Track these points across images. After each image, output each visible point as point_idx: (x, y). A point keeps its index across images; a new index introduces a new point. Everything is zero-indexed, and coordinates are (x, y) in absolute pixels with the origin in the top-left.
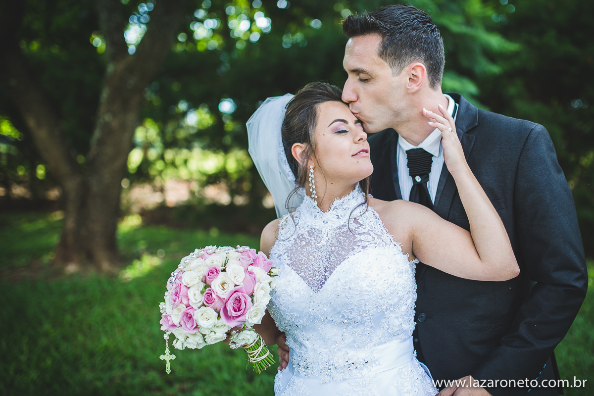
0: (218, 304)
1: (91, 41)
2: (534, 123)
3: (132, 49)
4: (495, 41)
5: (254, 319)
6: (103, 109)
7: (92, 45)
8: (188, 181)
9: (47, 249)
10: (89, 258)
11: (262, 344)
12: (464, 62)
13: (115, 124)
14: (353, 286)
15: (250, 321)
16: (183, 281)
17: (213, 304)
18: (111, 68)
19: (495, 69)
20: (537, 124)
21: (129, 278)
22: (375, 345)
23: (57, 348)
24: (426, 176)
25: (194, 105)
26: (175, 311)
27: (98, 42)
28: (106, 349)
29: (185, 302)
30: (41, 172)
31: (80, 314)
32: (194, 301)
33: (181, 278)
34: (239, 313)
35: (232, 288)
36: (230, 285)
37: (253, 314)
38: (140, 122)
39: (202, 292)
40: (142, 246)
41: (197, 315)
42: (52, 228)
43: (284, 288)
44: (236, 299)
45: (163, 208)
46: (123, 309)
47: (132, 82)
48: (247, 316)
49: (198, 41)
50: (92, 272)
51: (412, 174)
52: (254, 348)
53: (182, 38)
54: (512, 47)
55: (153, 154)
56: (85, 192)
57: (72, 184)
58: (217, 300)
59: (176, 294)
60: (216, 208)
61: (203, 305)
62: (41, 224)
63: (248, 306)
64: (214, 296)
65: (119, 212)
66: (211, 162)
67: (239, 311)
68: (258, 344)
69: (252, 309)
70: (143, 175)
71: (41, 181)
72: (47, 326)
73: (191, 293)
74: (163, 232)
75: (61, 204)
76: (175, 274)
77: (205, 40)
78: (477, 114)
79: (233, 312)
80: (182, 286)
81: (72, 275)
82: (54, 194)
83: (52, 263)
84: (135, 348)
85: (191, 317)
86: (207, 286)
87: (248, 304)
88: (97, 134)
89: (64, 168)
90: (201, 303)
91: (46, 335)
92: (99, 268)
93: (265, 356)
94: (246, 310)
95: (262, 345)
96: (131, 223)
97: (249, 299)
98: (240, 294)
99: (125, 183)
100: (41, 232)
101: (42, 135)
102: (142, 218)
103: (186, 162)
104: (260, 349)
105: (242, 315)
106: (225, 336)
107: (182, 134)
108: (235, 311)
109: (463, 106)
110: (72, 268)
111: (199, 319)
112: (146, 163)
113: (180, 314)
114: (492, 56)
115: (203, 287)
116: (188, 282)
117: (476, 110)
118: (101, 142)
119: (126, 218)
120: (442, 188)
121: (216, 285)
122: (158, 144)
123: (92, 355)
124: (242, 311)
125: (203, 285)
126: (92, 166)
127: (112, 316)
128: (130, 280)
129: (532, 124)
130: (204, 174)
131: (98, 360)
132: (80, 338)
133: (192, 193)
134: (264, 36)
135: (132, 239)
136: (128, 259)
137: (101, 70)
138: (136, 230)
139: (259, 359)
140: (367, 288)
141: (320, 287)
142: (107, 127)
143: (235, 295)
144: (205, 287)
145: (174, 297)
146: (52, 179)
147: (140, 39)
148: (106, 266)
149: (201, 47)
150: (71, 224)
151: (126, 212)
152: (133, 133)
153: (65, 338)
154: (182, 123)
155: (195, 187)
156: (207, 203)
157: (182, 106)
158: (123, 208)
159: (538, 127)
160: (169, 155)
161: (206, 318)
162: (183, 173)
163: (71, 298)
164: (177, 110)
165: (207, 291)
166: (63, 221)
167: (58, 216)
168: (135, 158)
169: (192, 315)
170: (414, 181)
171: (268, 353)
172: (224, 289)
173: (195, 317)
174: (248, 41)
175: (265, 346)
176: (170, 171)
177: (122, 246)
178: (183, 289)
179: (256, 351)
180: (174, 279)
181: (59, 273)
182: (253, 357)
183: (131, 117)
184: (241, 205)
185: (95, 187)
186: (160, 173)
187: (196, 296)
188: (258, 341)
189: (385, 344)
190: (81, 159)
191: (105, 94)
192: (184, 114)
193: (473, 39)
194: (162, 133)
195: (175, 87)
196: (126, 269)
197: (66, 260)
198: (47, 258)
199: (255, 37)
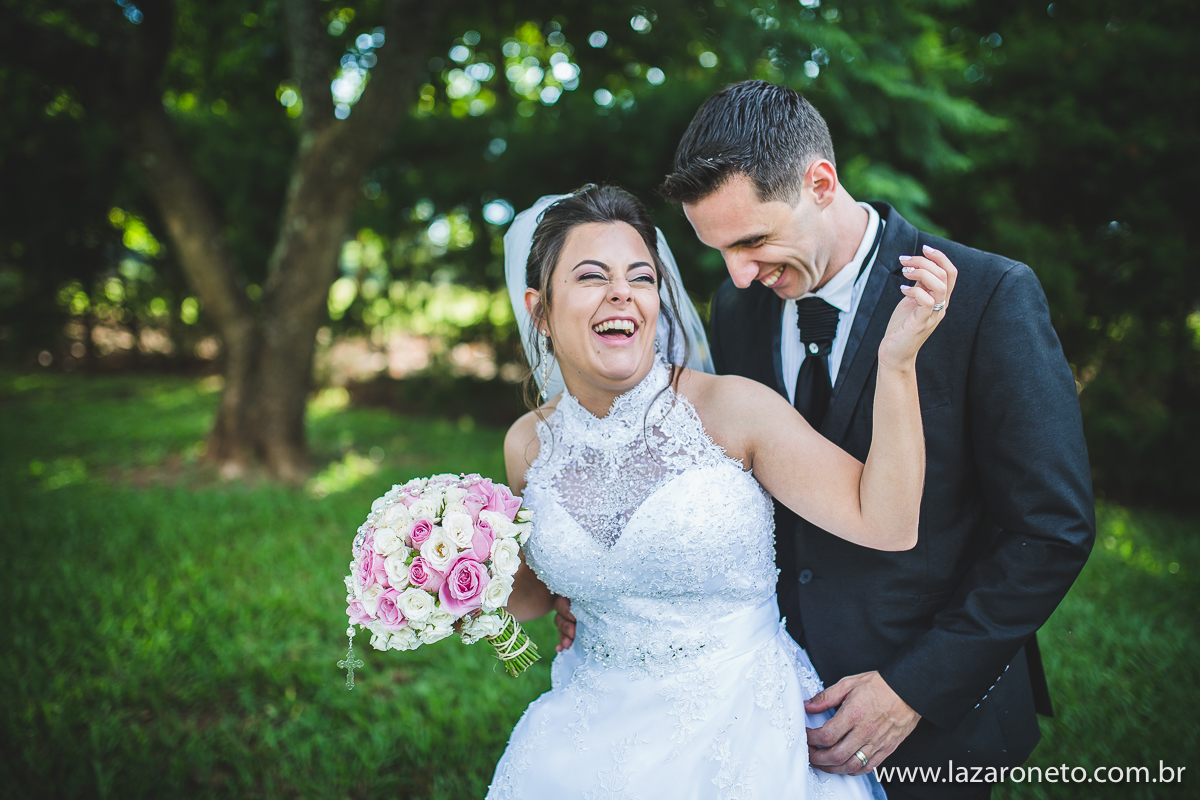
0: (433, 582)
1: (277, 97)
2: (1012, 261)
3: (342, 111)
4: (963, 113)
5: (494, 600)
6: (291, 209)
7: (280, 103)
8: (427, 337)
9: (193, 438)
10: (260, 455)
11: (515, 629)
12: (907, 149)
13: (310, 234)
14: (667, 544)
15: (488, 604)
16: (375, 547)
17: (425, 584)
18: (307, 142)
19: (961, 163)
20: (1017, 263)
21: (322, 493)
22: (714, 617)
23: (202, 598)
24: (826, 344)
25: (443, 208)
26: (368, 595)
27: (291, 98)
28: (279, 606)
29: (381, 580)
30: (189, 311)
31: (240, 546)
32: (396, 579)
33: (372, 540)
34: (469, 594)
35: (454, 555)
36: (451, 550)
37: (492, 593)
38: (353, 232)
39: (407, 564)
40: (345, 440)
41: (402, 602)
42: (203, 403)
43: (555, 545)
44: (462, 572)
45: (383, 379)
46: (309, 541)
47: (341, 165)
48: (482, 597)
49: (454, 100)
50: (262, 479)
51: (805, 339)
52: (502, 639)
53: (427, 96)
54: (994, 124)
55: (372, 287)
56: (257, 346)
57: (237, 332)
58: (431, 576)
59: (367, 567)
60: (470, 384)
61: (410, 585)
62: (184, 396)
63: (482, 582)
64: (426, 570)
65: (310, 384)
66: (467, 307)
67: (469, 590)
68: (509, 631)
69: (489, 586)
70: (353, 323)
71: (190, 327)
72: (187, 562)
73: (389, 566)
74: (382, 420)
75: (218, 366)
76: (363, 532)
77: (467, 99)
78: (914, 241)
79: (459, 593)
80: (374, 555)
81: (231, 483)
82: (208, 348)
83: (201, 462)
84: (325, 606)
85: (392, 605)
86: (415, 553)
87: (481, 578)
88: (281, 251)
89: (225, 306)
90: (406, 582)
91: (185, 576)
92: (274, 472)
93: (523, 649)
94: (480, 589)
95: (517, 630)
96: (329, 402)
97: (483, 570)
98: (467, 563)
99: (324, 336)
100: (184, 410)
101: (192, 248)
102: (350, 394)
103: (424, 304)
104: (514, 638)
105: (475, 595)
106: (451, 630)
107: (421, 257)
108: (463, 590)
109: (894, 225)
110: (231, 471)
111: (406, 607)
112: (360, 303)
113: (376, 600)
114: (956, 139)
115: (407, 555)
116: (384, 547)
117: (915, 234)
118: (287, 265)
119: (321, 392)
120: (848, 365)
121: (428, 550)
122: (381, 271)
123: (256, 613)
124: (474, 590)
125: (406, 551)
126: (270, 304)
127: (291, 551)
128: (324, 496)
129: (1008, 262)
130: (454, 326)
131: (265, 623)
132: (239, 585)
133: (434, 358)
134: (566, 95)
135: (330, 429)
136: (320, 460)
137: (291, 144)
138: (338, 415)
139: (514, 655)
140: (690, 546)
141: (612, 543)
142: (297, 241)
143: (460, 567)
144: (412, 555)
145: (364, 574)
146: (207, 323)
147: (359, 94)
148: (286, 470)
149: (457, 112)
150: (233, 398)
151: (324, 384)
152: (338, 253)
153: (215, 583)
154: (420, 239)
155: (439, 347)
156: (457, 373)
157: (423, 211)
158: (319, 377)
159: (1019, 268)
160: (398, 290)
161: (417, 606)
162: (420, 323)
163: (227, 519)
164: (413, 217)
165: (414, 563)
166: (221, 394)
167: (212, 385)
168: (342, 294)
169: (395, 602)
170: (808, 351)
171: (528, 643)
172: (441, 556)
173: (398, 606)
174: (539, 104)
175: (522, 632)
176: (397, 319)
177: (313, 440)
178: (377, 561)
179: (507, 643)
180: (362, 540)
181: (210, 477)
182: (504, 652)
183: (337, 225)
184: (512, 381)
185: (275, 338)
186: (382, 321)
187: (397, 571)
188: (509, 626)
189: (731, 615)
190: (255, 292)
191: (297, 185)
192: (426, 224)
193: (925, 108)
194: (387, 255)
195: (412, 176)
196: (316, 476)
197: (222, 454)
198: (193, 453)
199: (551, 95)
